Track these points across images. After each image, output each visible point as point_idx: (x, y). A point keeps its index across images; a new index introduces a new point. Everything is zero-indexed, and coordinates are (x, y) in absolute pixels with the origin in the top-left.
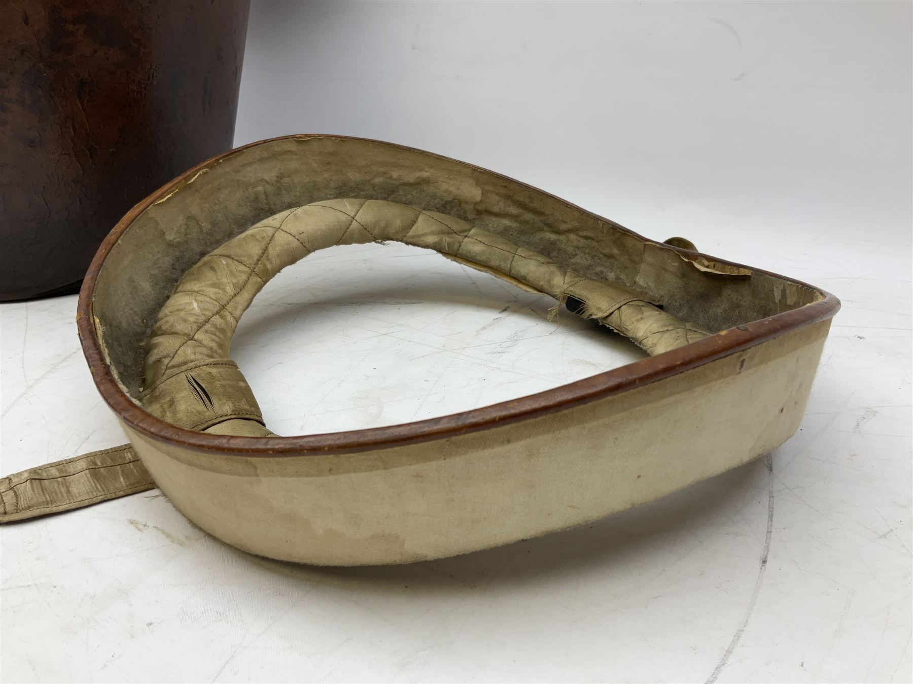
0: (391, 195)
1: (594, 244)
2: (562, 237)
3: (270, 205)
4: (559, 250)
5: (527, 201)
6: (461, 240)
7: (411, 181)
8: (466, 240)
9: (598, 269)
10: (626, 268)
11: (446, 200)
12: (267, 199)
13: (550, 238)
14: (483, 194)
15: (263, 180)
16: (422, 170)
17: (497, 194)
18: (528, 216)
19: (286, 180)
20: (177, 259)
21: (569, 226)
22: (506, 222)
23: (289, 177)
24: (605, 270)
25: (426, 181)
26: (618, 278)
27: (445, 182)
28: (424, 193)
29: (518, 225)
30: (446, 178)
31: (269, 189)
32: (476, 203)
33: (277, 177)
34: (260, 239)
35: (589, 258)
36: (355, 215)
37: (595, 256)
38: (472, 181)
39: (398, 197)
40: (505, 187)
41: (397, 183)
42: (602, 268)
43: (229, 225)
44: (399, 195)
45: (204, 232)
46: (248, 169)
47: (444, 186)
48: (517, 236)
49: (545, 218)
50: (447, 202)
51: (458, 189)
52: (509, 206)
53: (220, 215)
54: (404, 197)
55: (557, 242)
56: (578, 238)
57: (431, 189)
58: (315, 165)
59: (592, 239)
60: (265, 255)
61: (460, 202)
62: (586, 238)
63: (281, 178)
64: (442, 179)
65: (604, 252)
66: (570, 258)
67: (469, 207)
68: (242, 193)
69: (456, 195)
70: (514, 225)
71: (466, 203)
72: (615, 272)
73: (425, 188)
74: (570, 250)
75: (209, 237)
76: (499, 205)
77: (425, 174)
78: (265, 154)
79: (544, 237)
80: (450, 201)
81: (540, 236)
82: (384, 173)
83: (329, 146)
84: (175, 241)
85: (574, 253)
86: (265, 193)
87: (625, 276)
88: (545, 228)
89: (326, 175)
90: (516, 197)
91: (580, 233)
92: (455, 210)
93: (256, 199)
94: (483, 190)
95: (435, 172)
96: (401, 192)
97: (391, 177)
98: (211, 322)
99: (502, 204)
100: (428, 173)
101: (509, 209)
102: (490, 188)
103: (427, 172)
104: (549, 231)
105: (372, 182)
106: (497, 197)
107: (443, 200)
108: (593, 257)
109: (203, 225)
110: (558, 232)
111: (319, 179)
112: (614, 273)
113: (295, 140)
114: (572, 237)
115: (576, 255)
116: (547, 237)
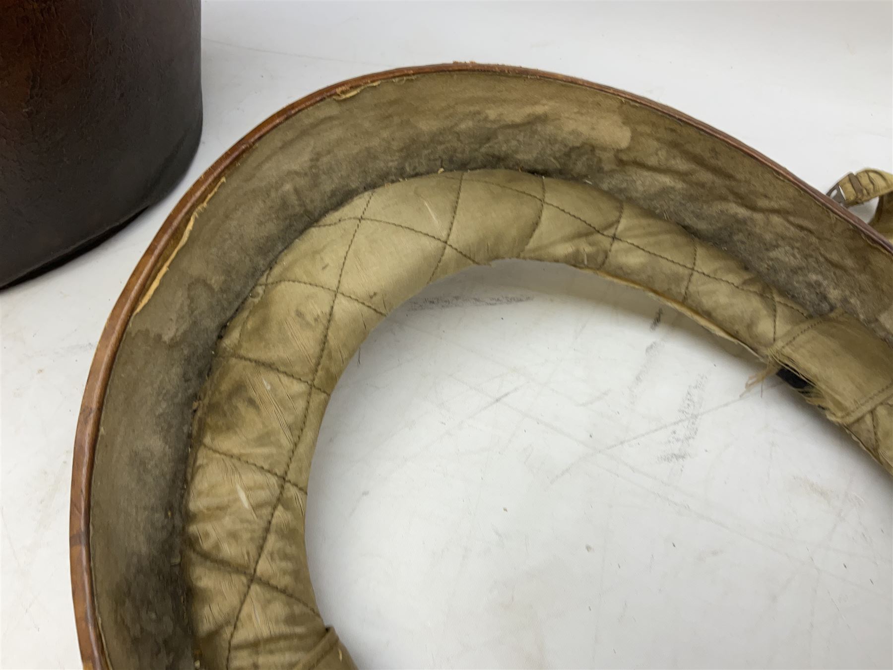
0: (485, 144)
1: (814, 240)
2: (759, 217)
3: (305, 206)
4: (749, 234)
5: (707, 155)
6: (608, 246)
7: (518, 120)
8: (616, 245)
9: (813, 277)
10: (862, 291)
11: (571, 145)
12: (299, 199)
13: (737, 214)
14: (632, 138)
15: (289, 173)
16: (536, 103)
17: (658, 140)
18: (705, 176)
19: (325, 160)
20: (188, 360)
21: (774, 205)
22: (666, 180)
23: (329, 152)
24: (825, 283)
25: (542, 119)
26: (845, 300)
27: (572, 119)
28: (536, 137)
29: (685, 186)
30: (575, 113)
31: (302, 182)
32: (619, 151)
33: (312, 160)
34: (312, 322)
35: (798, 256)
36: (449, 235)
37: (811, 256)
38: (617, 118)
39: (496, 146)
40: (673, 130)
41: (495, 126)
42: (820, 278)
43: (251, 260)
44: (496, 143)
45: (216, 290)
46: (267, 166)
47: (570, 125)
48: (680, 203)
49: (734, 183)
50: (573, 149)
51: (593, 129)
52: (674, 157)
53: (234, 254)
54: (505, 145)
55: (749, 223)
56: (787, 225)
57: (550, 129)
58: (367, 125)
59: (810, 231)
60: (326, 352)
61: (593, 148)
62: (801, 228)
63: (317, 160)
64: (567, 115)
65: (828, 256)
66: (767, 250)
67: (607, 156)
68: (262, 205)
69: (588, 139)
70: (679, 185)
71: (604, 149)
72: (842, 290)
73: (539, 129)
74: (768, 237)
75: (225, 296)
76: (657, 154)
77: (539, 110)
78: (290, 135)
79: (727, 211)
80: (578, 148)
81: (719, 207)
82: (474, 114)
83: (390, 92)
84: (179, 333)
85: (774, 243)
86: (296, 191)
87: (858, 302)
88: (731, 197)
89: (385, 134)
90: (689, 147)
91: (792, 219)
92: (584, 158)
93: (284, 205)
94: (634, 131)
95: (557, 105)
96: (500, 138)
97: (486, 119)
98: (273, 528)
99: (662, 154)
100: (546, 107)
101: (673, 162)
102: (647, 129)
103: (544, 105)
104: (736, 203)
105: (457, 129)
106: (655, 143)
107: (566, 146)
108: (806, 257)
109: (213, 281)
110: (753, 208)
111: (375, 142)
112: (840, 292)
113: (335, 100)
114: (776, 219)
115: (777, 246)
116: (732, 212)
